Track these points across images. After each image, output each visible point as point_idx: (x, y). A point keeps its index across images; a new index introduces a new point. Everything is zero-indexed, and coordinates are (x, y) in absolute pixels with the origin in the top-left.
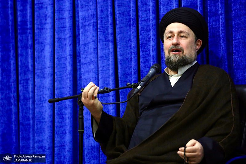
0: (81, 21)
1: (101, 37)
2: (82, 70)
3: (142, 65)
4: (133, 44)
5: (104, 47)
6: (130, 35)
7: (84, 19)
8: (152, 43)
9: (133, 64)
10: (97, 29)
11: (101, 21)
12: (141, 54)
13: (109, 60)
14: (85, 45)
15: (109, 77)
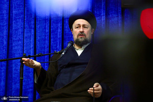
0: (14, 16)
1: (26, 25)
2: (13, 44)
3: (52, 43)
4: (47, 31)
5: (28, 31)
6: (46, 25)
7: (16, 15)
8: (59, 30)
9: (47, 42)
10: (24, 21)
11: (27, 17)
12: (52, 36)
13: (31, 39)
14: (16, 30)
15: (30, 49)
